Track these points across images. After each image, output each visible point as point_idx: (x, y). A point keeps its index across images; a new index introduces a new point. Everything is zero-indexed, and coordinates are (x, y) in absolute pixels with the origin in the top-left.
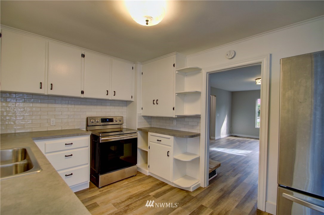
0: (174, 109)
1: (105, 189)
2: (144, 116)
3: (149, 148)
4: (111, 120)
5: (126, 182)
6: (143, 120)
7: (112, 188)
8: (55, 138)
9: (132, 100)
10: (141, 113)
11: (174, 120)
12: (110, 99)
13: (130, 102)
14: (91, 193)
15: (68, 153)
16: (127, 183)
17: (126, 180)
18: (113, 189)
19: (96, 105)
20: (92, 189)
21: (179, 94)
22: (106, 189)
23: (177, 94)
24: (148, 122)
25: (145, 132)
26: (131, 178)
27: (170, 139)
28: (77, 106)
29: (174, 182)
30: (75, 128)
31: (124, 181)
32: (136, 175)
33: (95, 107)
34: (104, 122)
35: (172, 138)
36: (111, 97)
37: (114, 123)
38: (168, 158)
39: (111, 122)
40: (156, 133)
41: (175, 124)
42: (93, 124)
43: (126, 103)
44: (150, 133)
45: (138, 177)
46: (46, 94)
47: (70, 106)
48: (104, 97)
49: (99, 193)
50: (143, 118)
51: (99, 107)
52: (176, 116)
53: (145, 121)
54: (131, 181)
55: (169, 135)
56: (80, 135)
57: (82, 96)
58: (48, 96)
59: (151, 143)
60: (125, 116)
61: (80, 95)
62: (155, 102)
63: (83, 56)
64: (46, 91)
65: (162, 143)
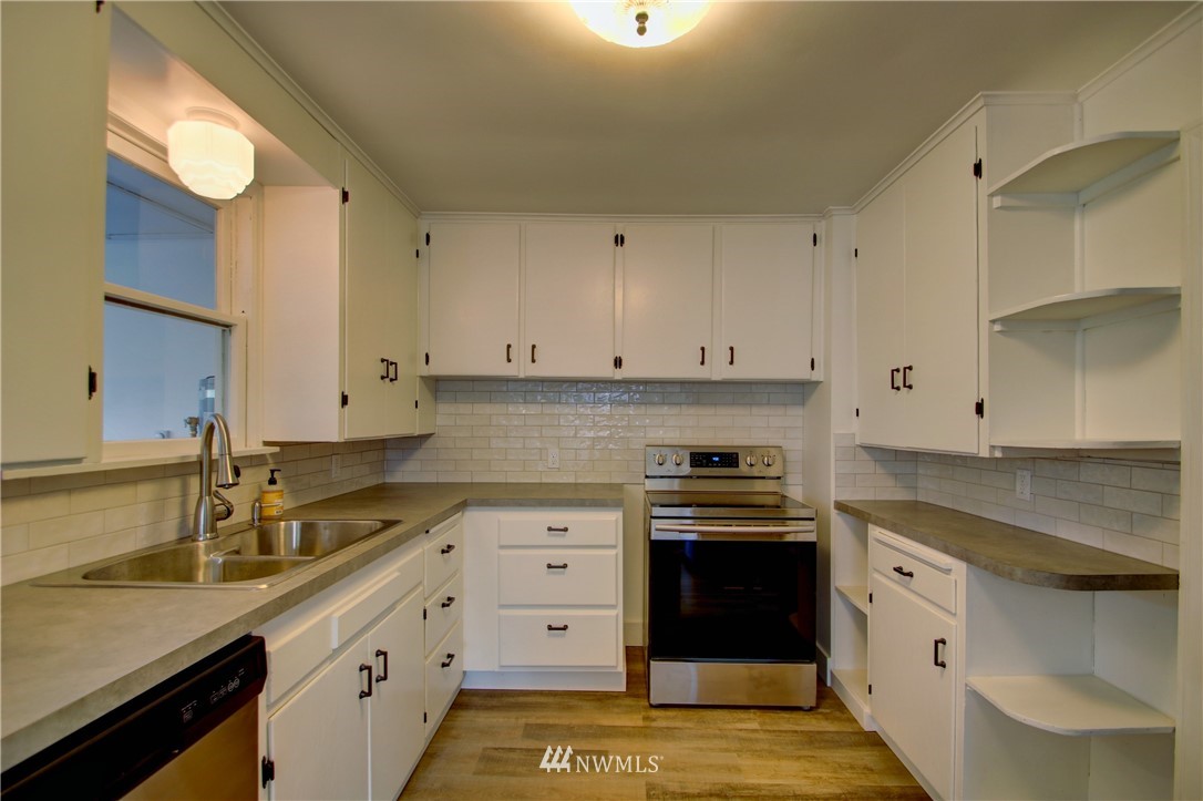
0: (979, 409)
1: (662, 719)
2: (868, 448)
3: (871, 601)
4: (730, 459)
5: (751, 722)
6: (869, 466)
7: (688, 725)
8: (521, 505)
9: (814, 379)
10: (854, 434)
11: (1019, 473)
12: (713, 379)
13: (811, 384)
14: (618, 713)
15: (557, 556)
16: (755, 725)
17: (758, 713)
18: (690, 728)
20: (629, 701)
22: (667, 718)
23: (997, 327)
24: (896, 476)
25: (858, 515)
26: (786, 715)
27: (952, 577)
30: (613, 481)
31: (751, 714)
32: (811, 709)
34: (701, 466)
35: (959, 568)
36: (717, 371)
37: (743, 470)
38: (942, 673)
39: (730, 466)
40: (897, 532)
41: (1027, 496)
43: (799, 391)
44: (872, 531)
45: (814, 722)
46: (522, 376)
49: (640, 723)
50: (864, 455)
52: (993, 447)
53: (880, 470)
54: (775, 728)
55: (946, 551)
56: (590, 506)
57: (619, 374)
58: (527, 380)
59: (876, 576)
60: (795, 445)
61: (607, 371)
62: (901, 379)
63: (619, 240)
64: (521, 368)
65: (914, 583)
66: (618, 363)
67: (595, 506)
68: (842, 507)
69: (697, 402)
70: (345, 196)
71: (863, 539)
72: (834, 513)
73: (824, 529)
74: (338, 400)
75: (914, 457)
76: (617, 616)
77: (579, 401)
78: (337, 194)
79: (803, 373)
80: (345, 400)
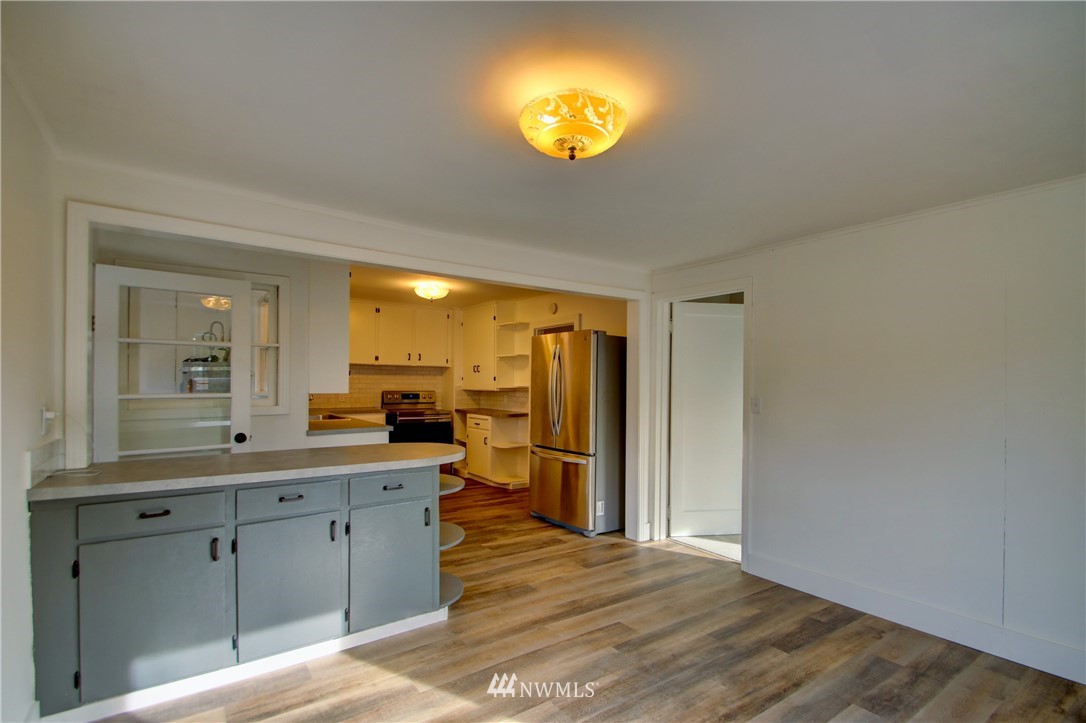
0: (495, 379)
2: (466, 391)
4: (416, 396)
6: (465, 396)
9: (448, 366)
10: (461, 386)
12: (414, 366)
13: (446, 368)
19: (396, 374)
21: (502, 358)
23: (498, 359)
24: (474, 400)
25: (463, 413)
27: (489, 421)
28: (370, 377)
29: (494, 480)
33: (393, 377)
34: (406, 399)
35: (489, 418)
36: (414, 362)
37: (421, 400)
38: (486, 447)
39: (416, 399)
40: (476, 414)
42: (391, 401)
43: (441, 371)
44: (469, 415)
47: (361, 376)
48: (405, 362)
50: (464, 393)
51: (398, 377)
52: (497, 389)
53: (469, 398)
55: (487, 415)
57: (377, 363)
59: (469, 428)
60: (439, 391)
61: (373, 362)
62: (476, 369)
63: (378, 310)
65: (480, 427)
66: (377, 358)
68: (457, 411)
69: (403, 374)
71: (464, 422)
72: (455, 413)
73: (452, 418)
75: (479, 393)
79: (444, 364)
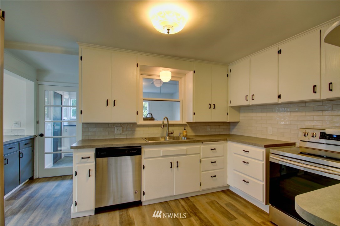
34: (326, 138)
46: (251, 104)
56: (254, 145)
57: (281, 101)
64: (250, 102)
66: (279, 97)
67: (256, 146)
70: (194, 72)
74: (192, 114)
76: (263, 185)
77: (279, 111)
78: (192, 72)
80: (194, 114)
